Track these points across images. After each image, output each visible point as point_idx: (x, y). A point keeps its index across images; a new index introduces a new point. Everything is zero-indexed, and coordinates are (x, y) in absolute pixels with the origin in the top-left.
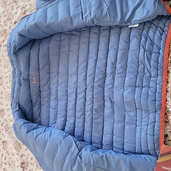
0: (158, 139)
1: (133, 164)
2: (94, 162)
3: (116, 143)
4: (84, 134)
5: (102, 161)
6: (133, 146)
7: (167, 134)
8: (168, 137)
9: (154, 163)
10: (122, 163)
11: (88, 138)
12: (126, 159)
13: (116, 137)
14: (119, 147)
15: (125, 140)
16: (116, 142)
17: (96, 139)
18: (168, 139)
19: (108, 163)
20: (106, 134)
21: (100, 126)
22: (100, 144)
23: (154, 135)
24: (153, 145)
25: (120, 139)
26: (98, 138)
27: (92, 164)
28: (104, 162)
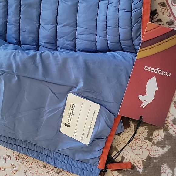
0: (139, 16)
1: (91, 66)
2: (17, 67)
3: (62, 39)
4: (6, 30)
5: (34, 63)
6: (93, 37)
7: (156, 10)
8: (157, 15)
9: (129, 62)
10: (71, 65)
11: (14, 35)
12: (78, 57)
13: (63, 26)
14: (68, 44)
15: (79, 30)
16: (63, 36)
17: (26, 36)
18: (157, 18)
19: (46, 68)
20: (44, 25)
21: (35, 10)
22: (34, 44)
23: (132, 11)
24: (128, 29)
25: (68, 29)
26: (30, 33)
27: (15, 72)
28: (37, 68)
